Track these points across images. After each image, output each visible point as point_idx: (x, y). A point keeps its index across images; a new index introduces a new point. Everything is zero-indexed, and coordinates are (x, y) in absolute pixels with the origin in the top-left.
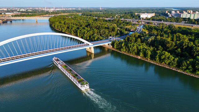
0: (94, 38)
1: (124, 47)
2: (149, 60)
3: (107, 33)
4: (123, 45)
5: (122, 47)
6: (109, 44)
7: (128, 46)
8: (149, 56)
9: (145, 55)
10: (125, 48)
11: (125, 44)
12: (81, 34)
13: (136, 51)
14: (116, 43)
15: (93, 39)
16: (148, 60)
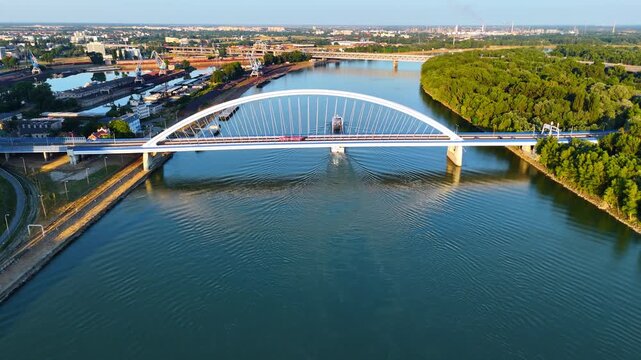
0: (498, 123)
1: (566, 163)
2: (632, 219)
3: (553, 114)
4: (565, 154)
5: (559, 163)
6: (532, 147)
7: (578, 160)
8: (635, 205)
9: (622, 199)
10: (569, 167)
11: (573, 154)
12: (470, 109)
13: (597, 181)
14: (550, 145)
15: (495, 127)
16: (628, 218)
